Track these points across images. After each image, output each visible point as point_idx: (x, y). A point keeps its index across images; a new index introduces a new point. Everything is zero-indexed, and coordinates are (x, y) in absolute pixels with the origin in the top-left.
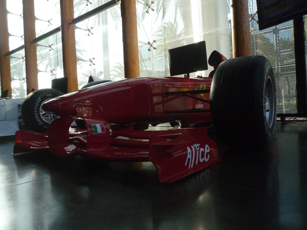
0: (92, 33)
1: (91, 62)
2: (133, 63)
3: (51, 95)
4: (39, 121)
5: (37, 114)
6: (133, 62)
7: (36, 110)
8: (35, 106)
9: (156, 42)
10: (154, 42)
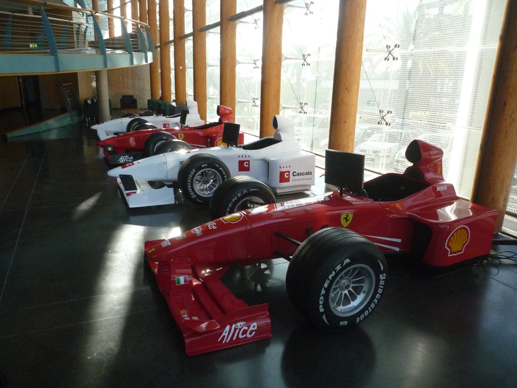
0: (312, 12)
1: (305, 60)
2: (346, 91)
3: (206, 165)
4: (192, 194)
5: (190, 187)
6: (346, 89)
7: (189, 183)
8: (189, 178)
9: (399, 46)
10: (396, 48)
